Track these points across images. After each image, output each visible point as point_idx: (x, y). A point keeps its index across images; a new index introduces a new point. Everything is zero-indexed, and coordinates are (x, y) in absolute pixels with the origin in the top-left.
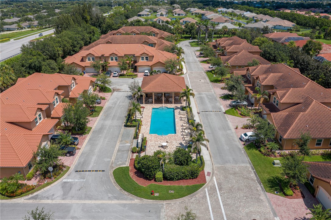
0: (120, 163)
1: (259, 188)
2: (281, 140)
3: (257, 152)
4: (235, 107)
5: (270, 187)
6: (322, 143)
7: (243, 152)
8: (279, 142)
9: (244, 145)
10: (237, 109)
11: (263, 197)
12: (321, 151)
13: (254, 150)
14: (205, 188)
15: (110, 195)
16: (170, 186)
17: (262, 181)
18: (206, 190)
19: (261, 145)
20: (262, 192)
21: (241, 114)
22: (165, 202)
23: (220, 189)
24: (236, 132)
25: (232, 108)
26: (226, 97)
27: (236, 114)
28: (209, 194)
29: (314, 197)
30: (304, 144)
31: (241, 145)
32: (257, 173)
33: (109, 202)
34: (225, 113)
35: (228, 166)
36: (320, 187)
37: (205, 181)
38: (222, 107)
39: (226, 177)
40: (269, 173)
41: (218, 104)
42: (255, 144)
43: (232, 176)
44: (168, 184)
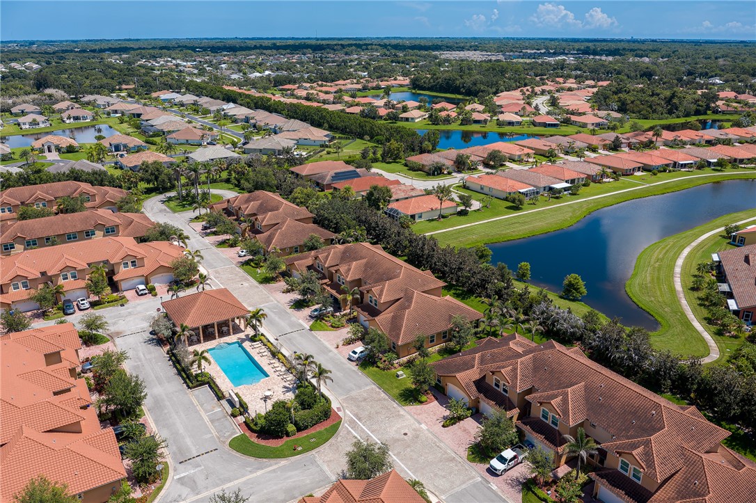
0: (227, 434)
1: (395, 405)
2: (394, 347)
3: (375, 369)
4: (319, 317)
5: (404, 400)
6: (435, 338)
7: (360, 374)
8: (394, 350)
9: (357, 365)
10: (324, 320)
11: (402, 412)
12: (437, 348)
13: (371, 368)
14: (343, 424)
15: (249, 469)
16: (308, 436)
17: (394, 398)
18: (346, 425)
19: (376, 360)
20: (399, 408)
21: (332, 327)
22: (314, 452)
23: (360, 419)
24: (340, 353)
25: (316, 321)
26: (299, 305)
27: (326, 328)
28: (352, 428)
29: (446, 395)
30: (421, 346)
31: (353, 366)
32: (386, 391)
33: (254, 475)
34: (311, 330)
35: (353, 394)
36: (448, 384)
37: (340, 417)
38: (301, 321)
39: (358, 407)
40: (397, 387)
41: (293, 319)
42: (369, 360)
43: (363, 403)
44: (304, 434)
